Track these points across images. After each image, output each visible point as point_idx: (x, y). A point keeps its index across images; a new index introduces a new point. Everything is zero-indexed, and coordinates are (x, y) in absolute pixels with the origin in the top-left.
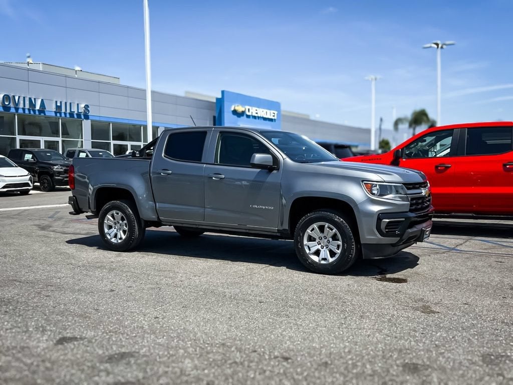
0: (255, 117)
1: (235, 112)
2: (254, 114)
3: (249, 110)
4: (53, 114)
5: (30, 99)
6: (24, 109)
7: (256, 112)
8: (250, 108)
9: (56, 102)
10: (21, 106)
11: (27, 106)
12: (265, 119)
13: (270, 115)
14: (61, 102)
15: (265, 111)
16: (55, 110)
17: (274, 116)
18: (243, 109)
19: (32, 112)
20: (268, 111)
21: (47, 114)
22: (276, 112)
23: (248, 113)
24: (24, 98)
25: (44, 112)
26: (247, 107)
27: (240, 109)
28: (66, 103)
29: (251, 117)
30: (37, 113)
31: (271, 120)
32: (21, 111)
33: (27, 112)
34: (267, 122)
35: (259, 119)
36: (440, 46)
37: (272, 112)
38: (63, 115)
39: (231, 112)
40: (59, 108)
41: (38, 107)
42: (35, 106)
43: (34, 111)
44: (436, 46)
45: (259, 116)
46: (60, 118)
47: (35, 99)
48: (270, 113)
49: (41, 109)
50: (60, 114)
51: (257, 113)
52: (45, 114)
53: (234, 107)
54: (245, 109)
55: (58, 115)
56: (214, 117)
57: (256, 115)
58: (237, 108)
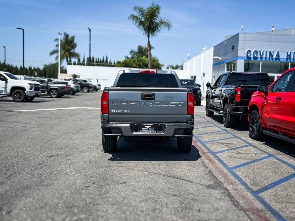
4: (285, 60)
5: (270, 52)
6: (266, 58)
9: (287, 53)
10: (264, 56)
11: (268, 56)
14: (291, 53)
16: (286, 57)
19: (271, 60)
21: (281, 60)
24: (266, 52)
25: (279, 59)
28: (294, 53)
30: (274, 60)
32: (264, 59)
33: (268, 59)
38: (292, 60)
40: (289, 56)
41: (275, 57)
42: (273, 56)
43: (272, 59)
46: (290, 62)
47: (273, 52)
49: (277, 57)
50: (290, 59)
55: (289, 60)
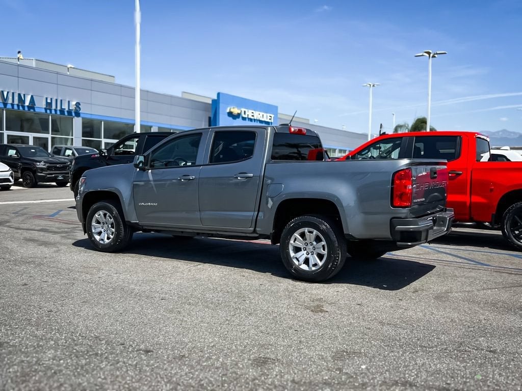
0: (251, 120)
1: (230, 114)
2: (250, 117)
3: (245, 112)
4: (43, 111)
5: (19, 95)
6: (12, 105)
7: (253, 114)
8: (246, 110)
9: (47, 99)
10: (10, 101)
11: (16, 102)
13: (267, 118)
14: (51, 99)
15: (261, 114)
16: (44, 106)
17: (270, 119)
18: (239, 112)
19: (21, 108)
20: (265, 115)
21: (37, 110)
22: (273, 116)
23: (244, 116)
24: (13, 93)
25: (33, 108)
26: (243, 110)
27: (236, 111)
28: (56, 100)
29: (247, 119)
30: (26, 109)
31: (267, 123)
32: (9, 106)
33: (16, 107)
35: (255, 121)
36: (431, 55)
37: (269, 115)
38: (53, 112)
39: (227, 114)
40: (49, 105)
41: (27, 103)
42: (24, 102)
43: (23, 107)
44: (428, 55)
45: (255, 118)
46: (51, 114)
47: (24, 95)
48: (267, 116)
49: (30, 105)
50: (51, 110)
51: (253, 116)
52: (34, 110)
53: (230, 109)
54: (241, 111)
55: (48, 111)
56: (210, 118)
57: (252, 118)
58: (232, 110)
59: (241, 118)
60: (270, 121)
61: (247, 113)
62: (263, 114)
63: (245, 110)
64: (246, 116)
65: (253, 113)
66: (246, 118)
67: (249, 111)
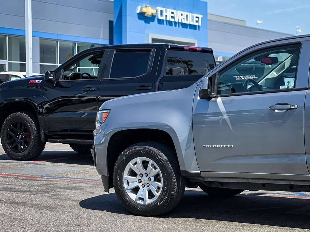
0: (170, 23)
1: (142, 16)
2: (169, 18)
3: (162, 12)
7: (173, 15)
8: (164, 9)
12: (184, 25)
13: (192, 20)
15: (185, 14)
17: (196, 21)
18: (154, 12)
20: (190, 15)
22: (200, 16)
23: (160, 18)
26: (159, 9)
27: (149, 11)
29: (165, 22)
31: (193, 27)
34: (188, 30)
35: (175, 26)
37: (195, 15)
39: (137, 16)
45: (177, 21)
48: (192, 17)
51: (172, 17)
53: (141, 8)
54: (157, 11)
56: (111, 23)
57: (173, 20)
58: (144, 10)
59: (156, 21)
60: (197, 24)
61: (164, 14)
62: (188, 14)
63: (162, 9)
64: (164, 18)
65: (172, 13)
66: (163, 20)
67: (168, 10)
